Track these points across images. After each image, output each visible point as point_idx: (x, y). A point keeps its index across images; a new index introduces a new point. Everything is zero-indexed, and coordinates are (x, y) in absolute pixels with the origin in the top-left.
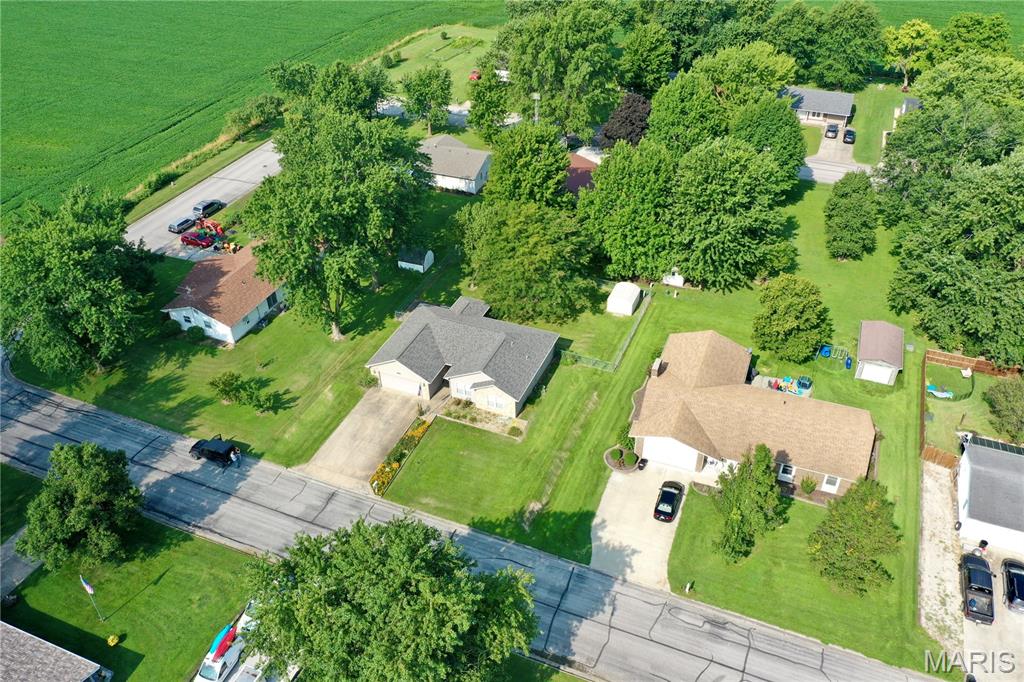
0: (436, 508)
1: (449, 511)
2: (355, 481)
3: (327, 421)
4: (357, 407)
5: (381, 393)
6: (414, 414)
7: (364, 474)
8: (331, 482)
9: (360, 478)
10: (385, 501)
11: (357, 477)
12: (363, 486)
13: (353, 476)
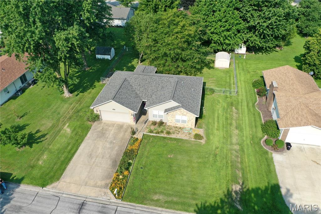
0: (166, 202)
1: (176, 203)
2: (98, 189)
3: (69, 148)
4: (88, 135)
5: (102, 125)
6: (128, 135)
7: (103, 183)
8: (79, 194)
9: (101, 187)
10: (125, 203)
11: (98, 187)
12: (105, 193)
13: (95, 186)
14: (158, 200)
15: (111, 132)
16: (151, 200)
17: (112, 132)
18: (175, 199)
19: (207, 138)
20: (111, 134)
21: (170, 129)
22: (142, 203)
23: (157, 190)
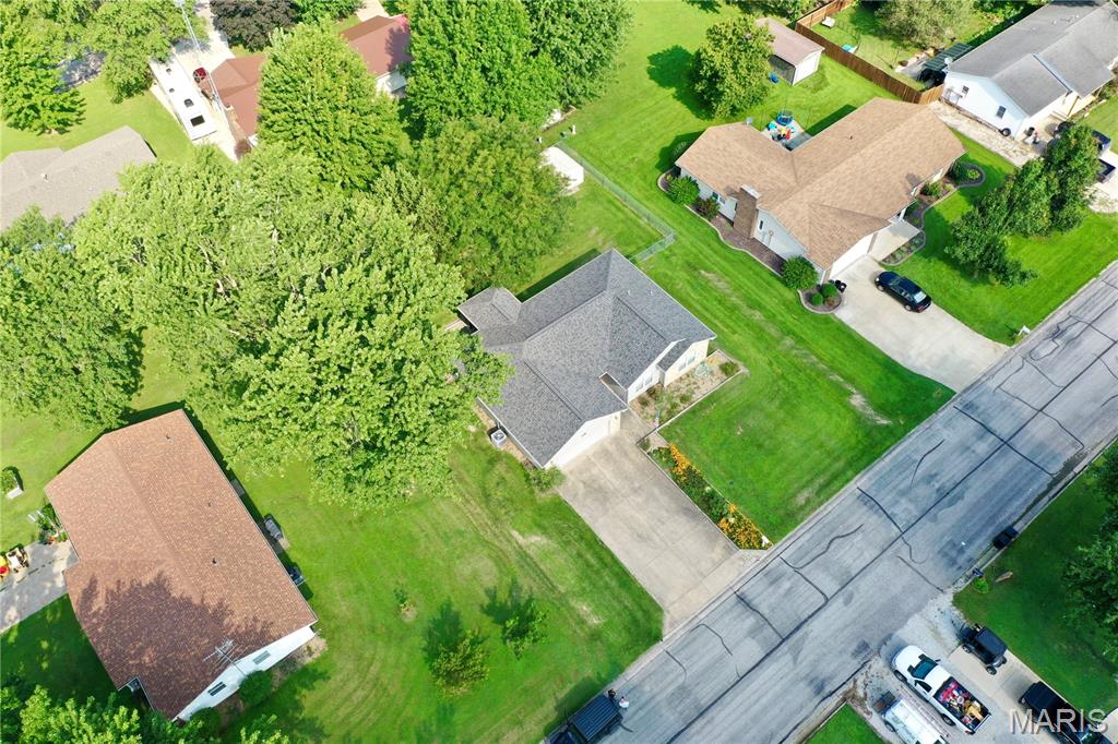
0: (818, 493)
1: (828, 484)
6: (640, 456)
7: (720, 550)
9: (725, 558)
11: (722, 561)
14: (808, 501)
16: (802, 508)
17: (609, 475)
18: (821, 480)
19: (740, 360)
20: (614, 480)
21: (678, 390)
22: (797, 524)
23: (791, 491)
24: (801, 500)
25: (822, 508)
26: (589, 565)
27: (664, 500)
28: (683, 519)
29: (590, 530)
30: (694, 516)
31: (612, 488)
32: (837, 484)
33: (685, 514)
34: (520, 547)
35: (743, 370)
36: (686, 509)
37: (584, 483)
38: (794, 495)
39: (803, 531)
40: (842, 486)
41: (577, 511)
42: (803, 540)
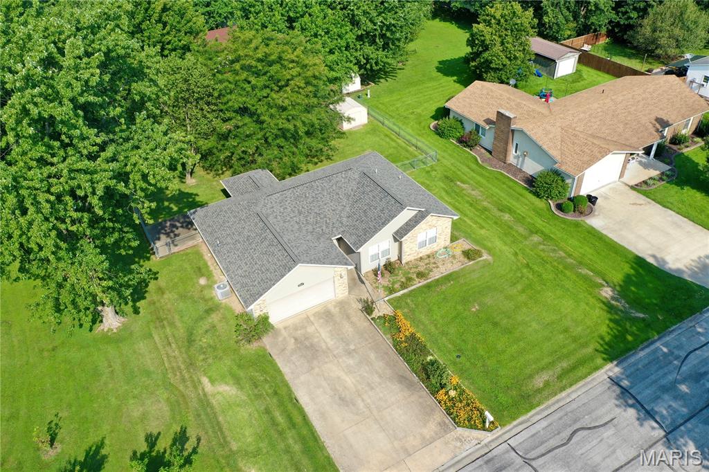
4: (285, 370)
5: (285, 333)
9: (439, 436)
14: (547, 384)
15: (324, 335)
16: (539, 391)
18: (565, 364)
19: (485, 249)
20: (328, 340)
21: (417, 268)
22: (532, 407)
23: (528, 371)
24: (539, 382)
25: (564, 394)
26: (274, 423)
27: (379, 365)
28: (396, 387)
29: (287, 385)
30: (410, 385)
31: (324, 347)
32: (582, 370)
33: (400, 382)
34: (205, 395)
35: (485, 256)
36: (402, 377)
37: (296, 339)
38: (531, 376)
39: (539, 417)
40: (589, 374)
41: (279, 365)
42: (538, 427)
